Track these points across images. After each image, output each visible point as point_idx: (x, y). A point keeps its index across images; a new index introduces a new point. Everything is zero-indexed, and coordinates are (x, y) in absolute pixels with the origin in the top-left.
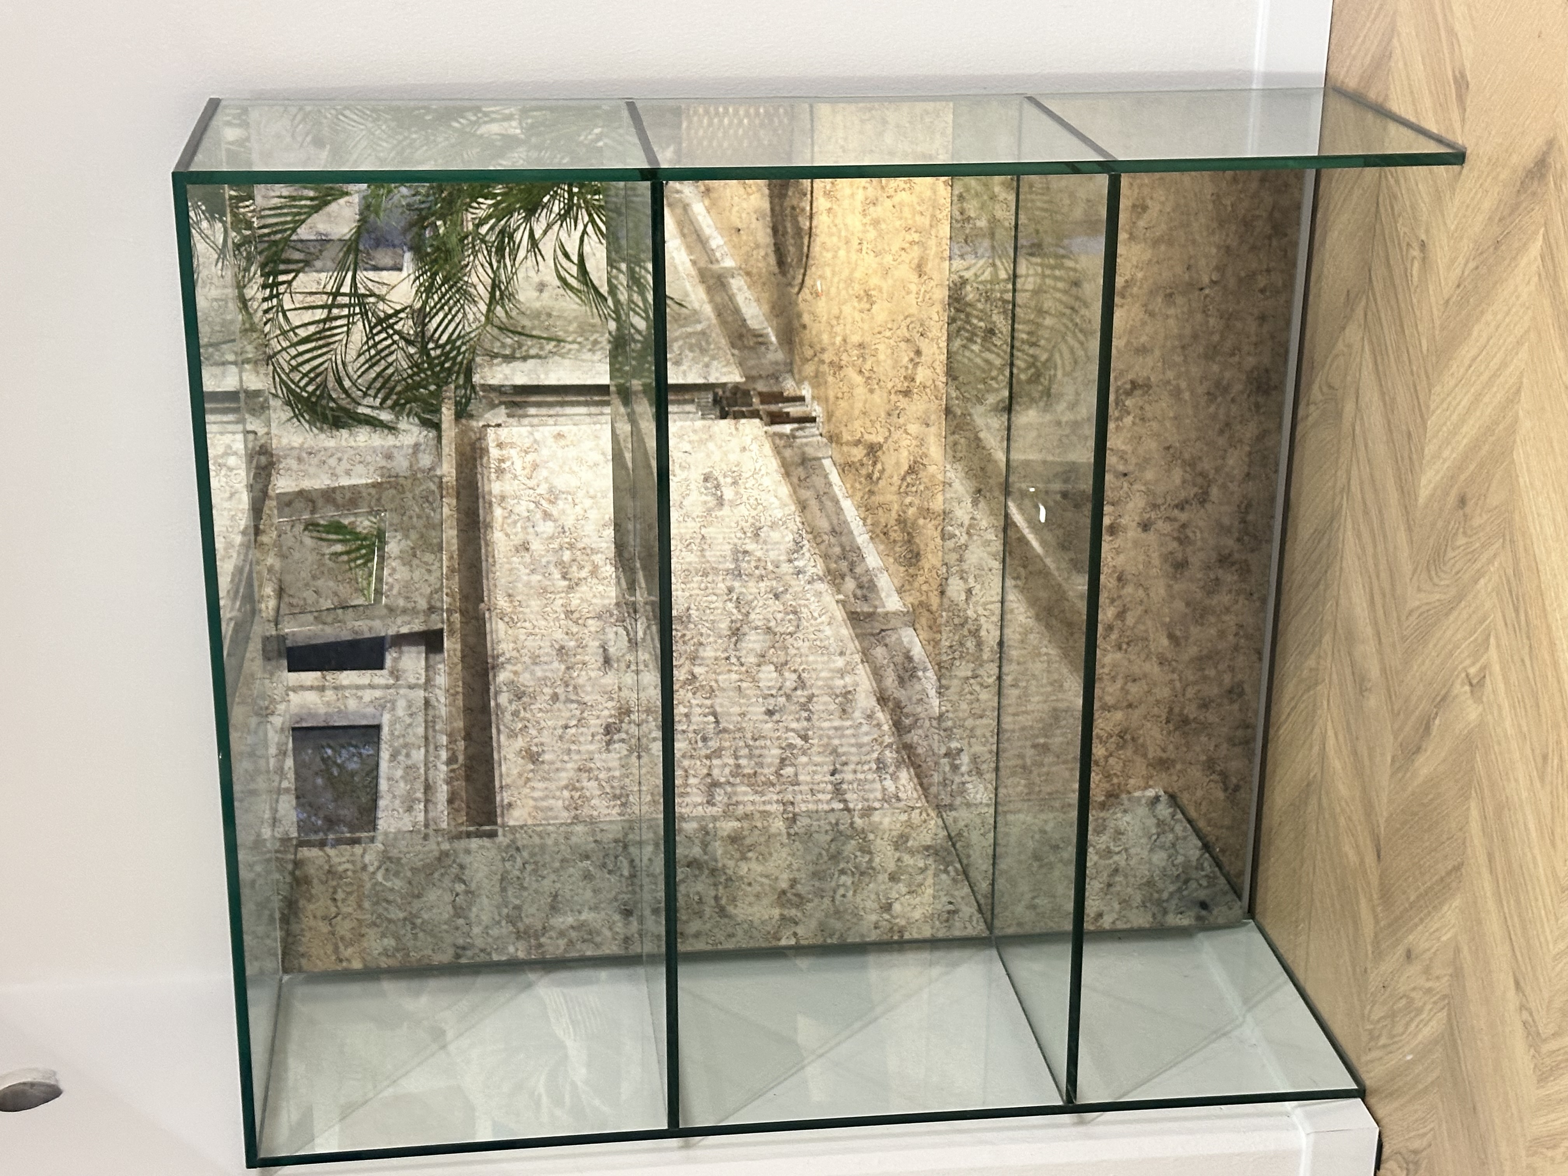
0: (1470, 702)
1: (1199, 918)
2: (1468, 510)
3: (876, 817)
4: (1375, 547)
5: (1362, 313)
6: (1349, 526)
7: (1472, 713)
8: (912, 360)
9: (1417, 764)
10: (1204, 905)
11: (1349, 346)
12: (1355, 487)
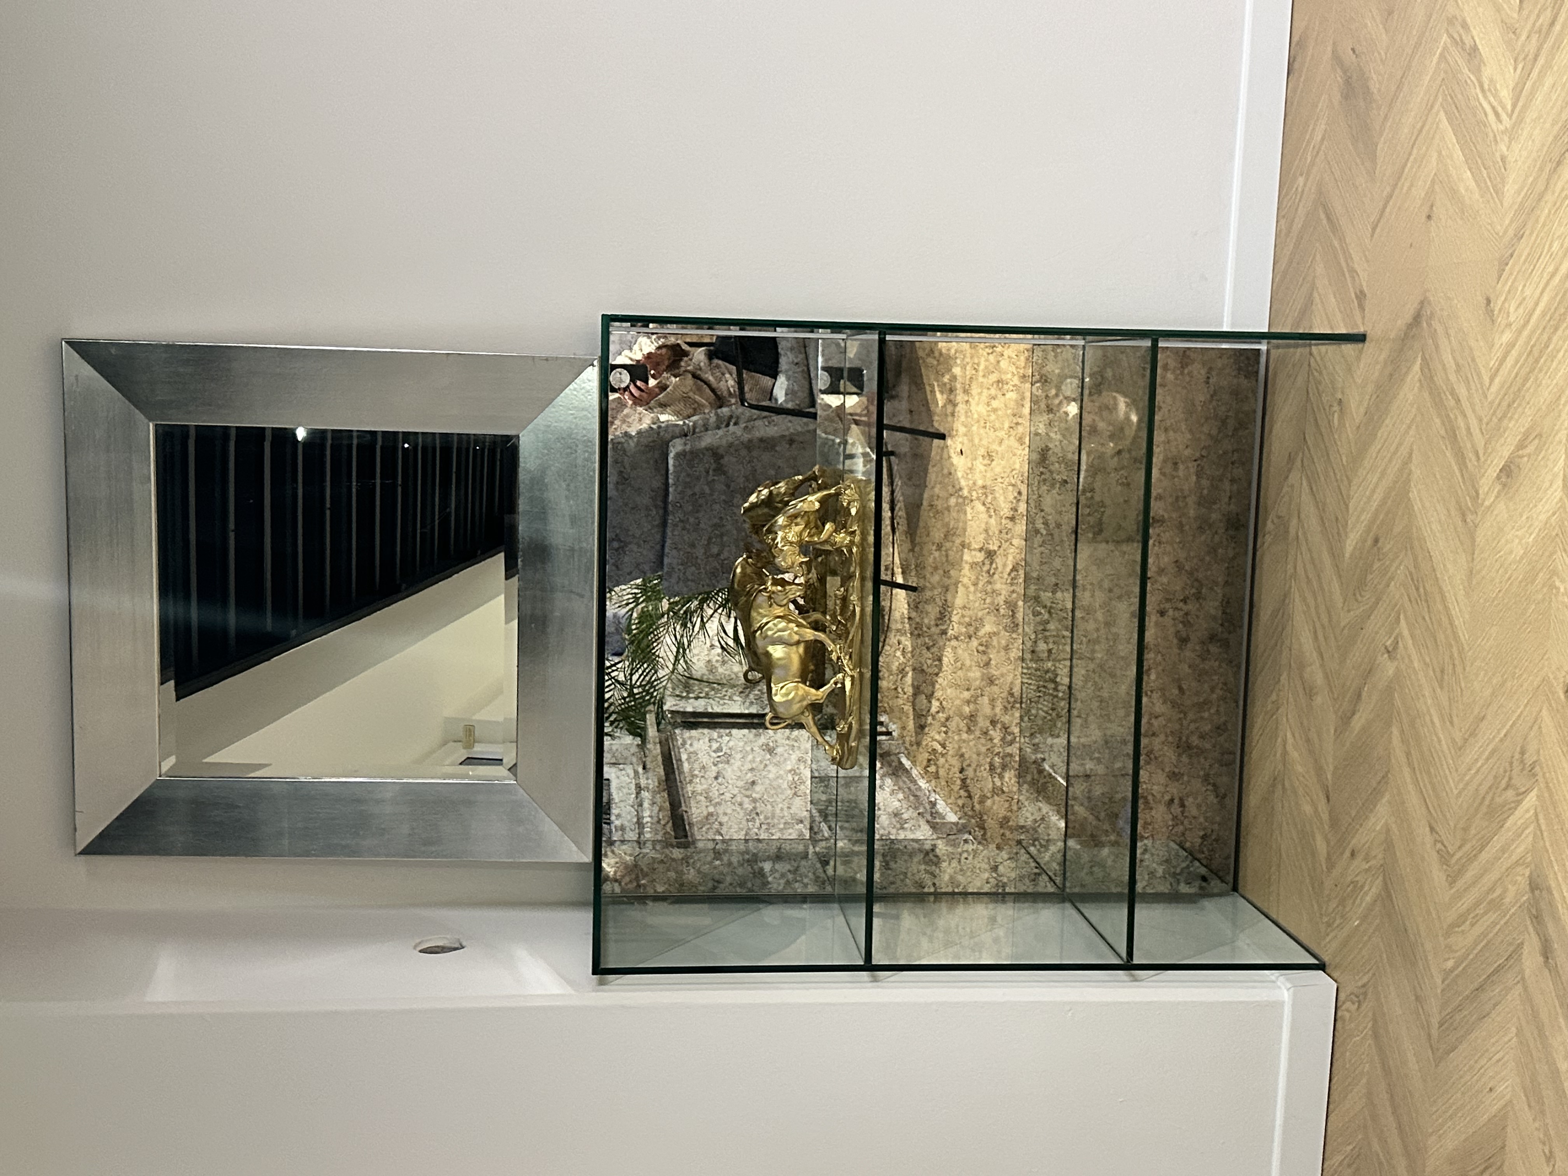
0: (1389, 663)
1: (1201, 888)
2: (1380, 544)
3: (989, 803)
4: (1316, 599)
5: (1300, 462)
6: (1297, 595)
7: (1390, 669)
8: (1015, 498)
9: (1352, 725)
10: (1204, 879)
11: (1292, 486)
12: (1300, 570)
